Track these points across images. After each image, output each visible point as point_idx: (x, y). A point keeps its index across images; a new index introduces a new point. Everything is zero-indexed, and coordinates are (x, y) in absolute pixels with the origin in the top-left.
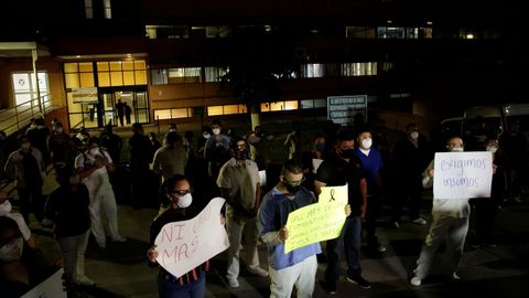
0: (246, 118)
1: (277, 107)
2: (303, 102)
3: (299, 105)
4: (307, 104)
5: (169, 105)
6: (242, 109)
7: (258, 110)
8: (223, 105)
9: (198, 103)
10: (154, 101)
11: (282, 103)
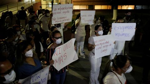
0: (110, 12)
1: (125, 7)
2: (137, 6)
3: (135, 7)
4: (139, 7)
5: (79, 3)
6: (109, 7)
7: (116, 8)
8: (101, 5)
9: (91, 4)
10: (73, 2)
11: (127, 6)
